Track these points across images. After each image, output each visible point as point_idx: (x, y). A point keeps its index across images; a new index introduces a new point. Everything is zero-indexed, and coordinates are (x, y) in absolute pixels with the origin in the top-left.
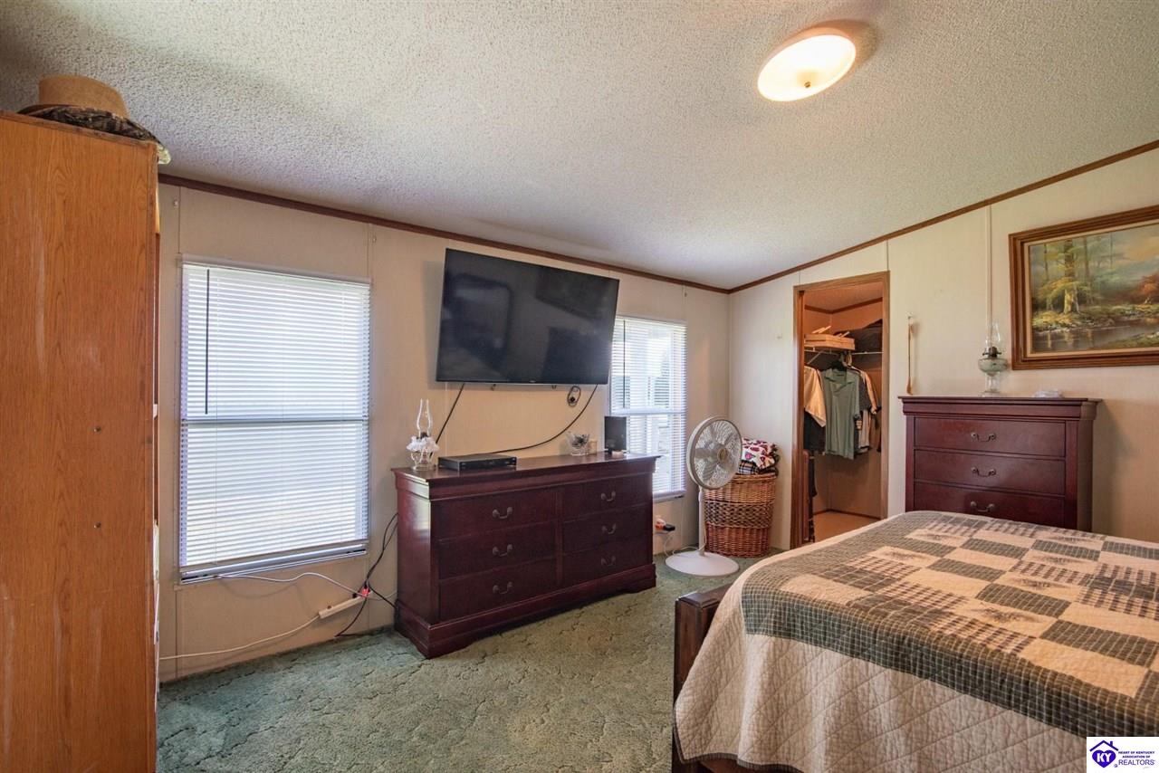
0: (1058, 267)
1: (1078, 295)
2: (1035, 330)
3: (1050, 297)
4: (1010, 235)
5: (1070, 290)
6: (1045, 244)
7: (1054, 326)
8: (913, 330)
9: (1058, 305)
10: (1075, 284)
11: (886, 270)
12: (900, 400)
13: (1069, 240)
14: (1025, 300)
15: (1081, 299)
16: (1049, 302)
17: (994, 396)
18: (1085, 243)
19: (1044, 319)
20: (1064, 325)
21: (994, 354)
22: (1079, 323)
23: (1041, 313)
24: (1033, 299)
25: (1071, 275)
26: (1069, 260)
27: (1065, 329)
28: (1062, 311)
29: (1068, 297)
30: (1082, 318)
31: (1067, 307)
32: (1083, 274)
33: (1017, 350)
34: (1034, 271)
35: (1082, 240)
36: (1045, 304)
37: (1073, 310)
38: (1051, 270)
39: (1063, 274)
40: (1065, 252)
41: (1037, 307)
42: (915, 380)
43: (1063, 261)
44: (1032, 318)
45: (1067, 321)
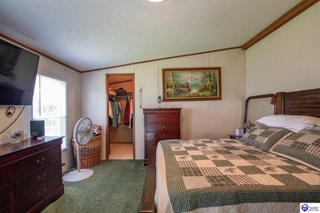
0: (171, 78)
1: (175, 85)
2: (167, 92)
3: (170, 85)
4: (162, 69)
5: (174, 84)
6: (169, 72)
7: (171, 92)
8: (141, 90)
9: (171, 87)
10: (174, 82)
11: (134, 73)
12: (143, 110)
13: (173, 72)
14: (166, 85)
15: (175, 86)
16: (170, 86)
17: (160, 108)
18: (176, 74)
19: (169, 90)
20: (172, 92)
21: (160, 98)
22: (175, 91)
23: (168, 89)
24: (167, 85)
25: (174, 80)
26: (173, 77)
27: (173, 93)
28: (172, 89)
29: (173, 85)
30: (176, 90)
31: (173, 88)
32: (176, 80)
33: (164, 97)
34: (167, 78)
35: (175, 73)
36: (169, 86)
37: (174, 88)
38: (170, 79)
39: (172, 80)
40: (172, 75)
41: (168, 87)
42: (141, 104)
43: (172, 77)
44: (167, 89)
45: (173, 91)
